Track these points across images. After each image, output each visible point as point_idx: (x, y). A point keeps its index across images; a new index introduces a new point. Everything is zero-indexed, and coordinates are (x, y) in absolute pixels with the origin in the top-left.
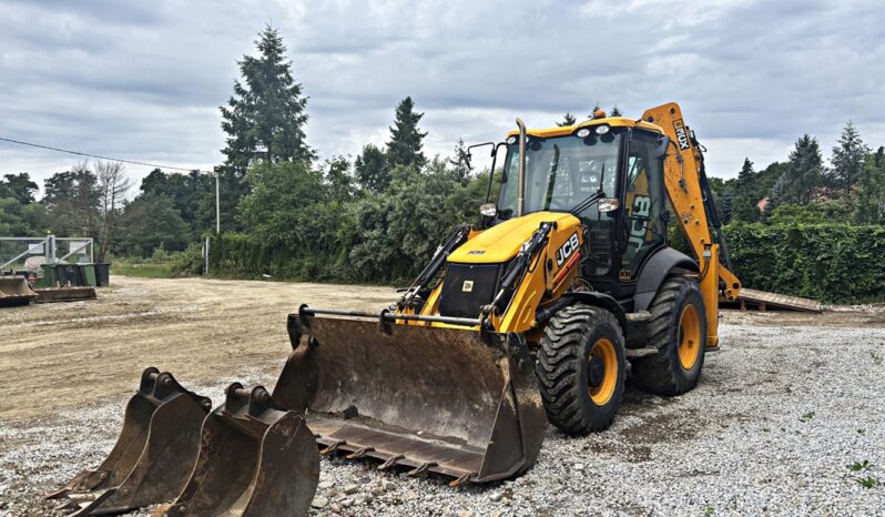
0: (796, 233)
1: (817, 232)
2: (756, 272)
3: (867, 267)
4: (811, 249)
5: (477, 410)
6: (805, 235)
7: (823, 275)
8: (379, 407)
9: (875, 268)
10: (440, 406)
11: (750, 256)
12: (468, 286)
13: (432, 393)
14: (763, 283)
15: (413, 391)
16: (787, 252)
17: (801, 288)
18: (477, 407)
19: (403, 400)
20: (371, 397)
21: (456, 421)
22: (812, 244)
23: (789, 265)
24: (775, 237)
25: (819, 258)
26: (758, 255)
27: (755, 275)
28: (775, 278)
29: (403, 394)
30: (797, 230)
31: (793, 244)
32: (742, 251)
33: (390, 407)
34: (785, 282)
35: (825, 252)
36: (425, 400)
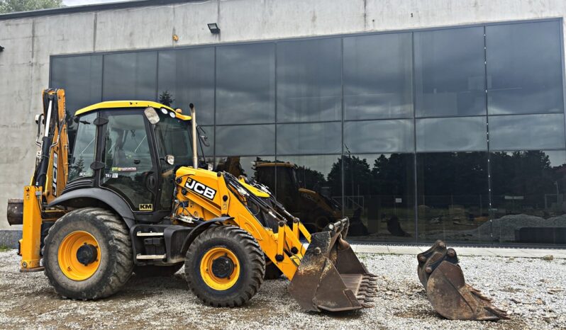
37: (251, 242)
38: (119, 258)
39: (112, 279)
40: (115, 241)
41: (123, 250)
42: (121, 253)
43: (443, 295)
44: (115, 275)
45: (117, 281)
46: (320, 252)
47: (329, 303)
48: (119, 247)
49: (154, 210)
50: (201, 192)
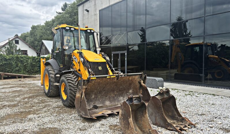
0: (17, 57)
1: (22, 58)
2: (7, 68)
3: (35, 66)
4: (22, 62)
5: (128, 95)
6: (20, 58)
7: (26, 68)
8: (103, 102)
9: (36, 66)
10: (120, 96)
11: (5, 64)
12: (100, 68)
13: (118, 94)
14: (9, 71)
15: (112, 95)
16: (16, 63)
17: (20, 72)
18: (128, 94)
19: (109, 98)
20: (99, 101)
21: (124, 98)
22: (22, 61)
23: (17, 66)
24: (11, 59)
25: (25, 64)
26: (7, 64)
27: (6, 69)
28: (12, 70)
29: (109, 97)
30: (18, 57)
31: (17, 60)
32: (3, 62)
33: (107, 101)
34: (16, 71)
35: (26, 63)
36: (115, 96)
37: (70, 81)
38: (51, 84)
39: (50, 91)
40: (51, 78)
41: (52, 81)
42: (53, 82)
43: (124, 121)
44: (51, 89)
45: (53, 92)
46: (80, 88)
47: (83, 112)
48: (51, 80)
49: (63, 67)
50: (75, 60)
